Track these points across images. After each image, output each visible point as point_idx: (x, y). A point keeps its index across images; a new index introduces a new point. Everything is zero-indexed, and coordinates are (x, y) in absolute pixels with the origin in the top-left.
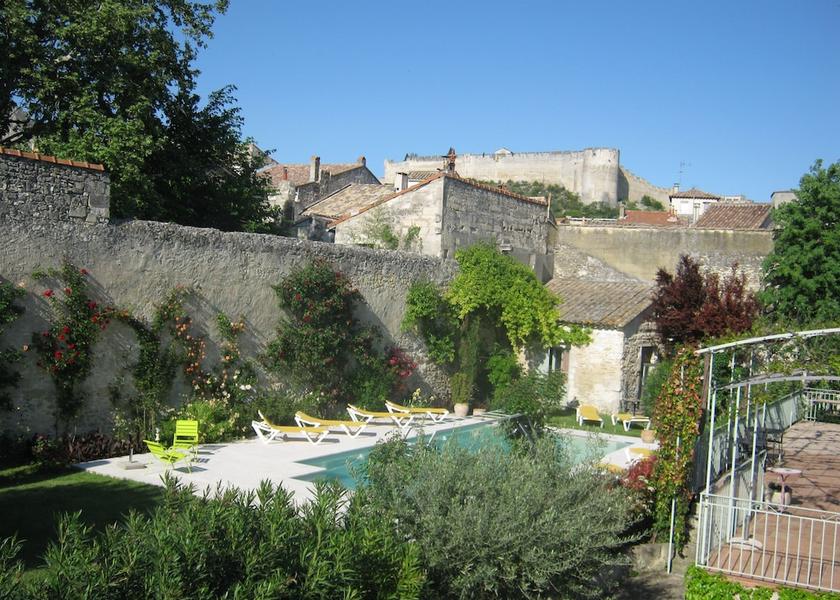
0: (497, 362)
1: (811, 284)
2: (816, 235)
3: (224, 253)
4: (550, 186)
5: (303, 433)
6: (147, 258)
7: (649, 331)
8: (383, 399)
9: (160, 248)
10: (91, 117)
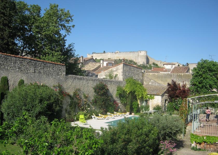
0: (135, 103)
1: (200, 85)
2: (201, 75)
3: (84, 81)
4: (129, 60)
5: (109, 117)
6: (72, 82)
7: (166, 96)
8: (113, 111)
9: (74, 80)
10: (49, 51)
